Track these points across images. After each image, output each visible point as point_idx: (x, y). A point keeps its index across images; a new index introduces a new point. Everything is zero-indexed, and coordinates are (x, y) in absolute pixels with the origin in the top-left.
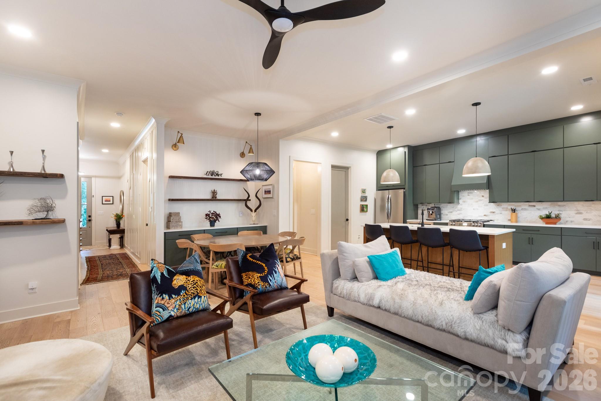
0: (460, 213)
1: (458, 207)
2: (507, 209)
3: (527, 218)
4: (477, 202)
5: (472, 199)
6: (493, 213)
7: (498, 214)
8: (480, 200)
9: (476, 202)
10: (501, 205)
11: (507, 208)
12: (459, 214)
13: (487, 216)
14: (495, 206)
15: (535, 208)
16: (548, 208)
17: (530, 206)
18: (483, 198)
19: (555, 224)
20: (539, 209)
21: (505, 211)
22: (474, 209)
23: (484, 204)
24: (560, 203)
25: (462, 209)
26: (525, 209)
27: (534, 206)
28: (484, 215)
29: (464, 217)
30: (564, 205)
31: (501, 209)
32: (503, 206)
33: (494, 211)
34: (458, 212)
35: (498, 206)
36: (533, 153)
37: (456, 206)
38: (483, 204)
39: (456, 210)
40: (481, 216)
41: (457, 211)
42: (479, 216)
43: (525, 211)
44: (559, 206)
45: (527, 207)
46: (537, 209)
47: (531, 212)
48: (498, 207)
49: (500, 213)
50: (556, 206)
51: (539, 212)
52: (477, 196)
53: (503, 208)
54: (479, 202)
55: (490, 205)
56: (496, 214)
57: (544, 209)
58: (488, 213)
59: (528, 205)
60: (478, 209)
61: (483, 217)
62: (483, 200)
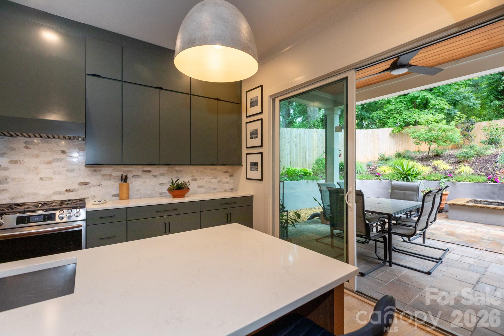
2: (108, 177)
3: (140, 189)
4: (50, 163)
5: (37, 156)
6: (86, 185)
7: (94, 186)
8: (58, 160)
9: (48, 164)
10: (101, 170)
11: (111, 175)
13: (72, 192)
14: (89, 173)
15: (149, 174)
16: (165, 174)
17: (144, 171)
19: (183, 196)
20: (155, 176)
21: (108, 180)
22: (41, 179)
23: (66, 169)
24: (178, 168)
26: (138, 176)
27: (150, 171)
28: (67, 191)
30: (181, 170)
31: (99, 177)
33: (87, 180)
35: (95, 171)
36: (157, 90)
40: (60, 193)
42: (55, 193)
43: (138, 180)
44: (176, 171)
45: (140, 173)
46: (153, 175)
47: (146, 181)
48: (94, 172)
49: (98, 184)
50: (174, 172)
51: (155, 179)
52: (50, 152)
53: (103, 176)
54: (55, 164)
55: (79, 169)
56: (90, 187)
57: (160, 175)
58: (75, 186)
59: (141, 170)
60: (52, 179)
61: (64, 194)
62: (63, 159)
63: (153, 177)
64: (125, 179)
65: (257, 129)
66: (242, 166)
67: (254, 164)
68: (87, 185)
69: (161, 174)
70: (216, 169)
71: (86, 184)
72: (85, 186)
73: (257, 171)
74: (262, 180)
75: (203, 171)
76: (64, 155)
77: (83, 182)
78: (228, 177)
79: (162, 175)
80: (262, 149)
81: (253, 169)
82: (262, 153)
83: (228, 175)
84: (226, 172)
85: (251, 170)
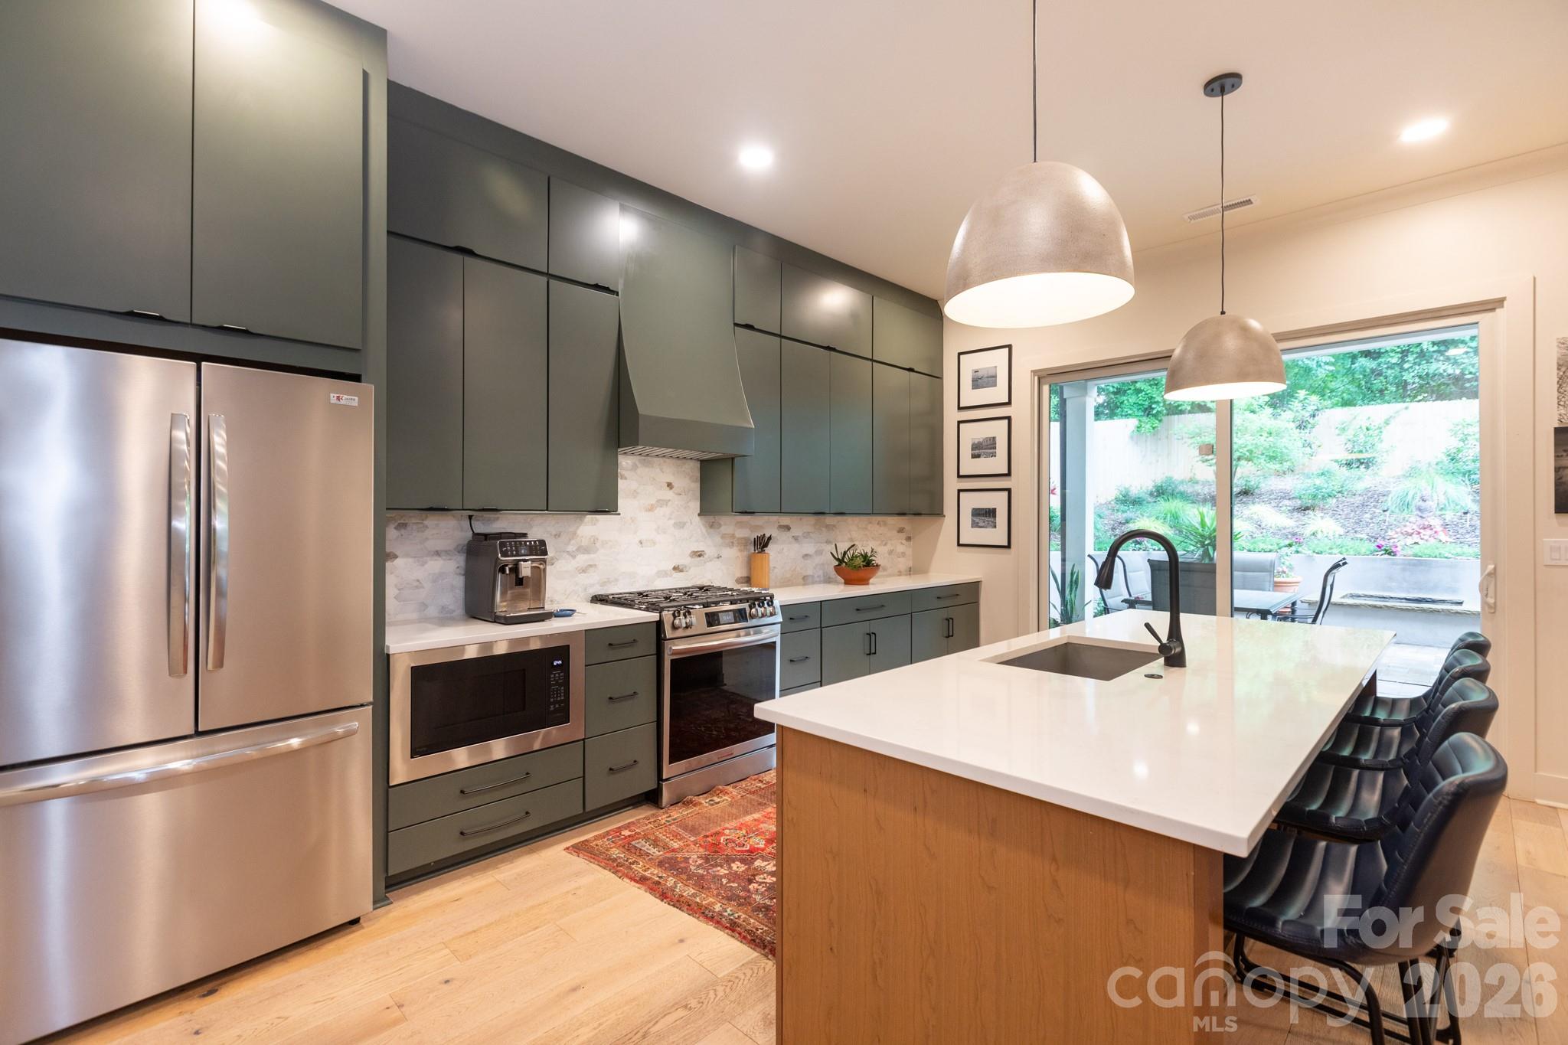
0: (591, 566)
1: (579, 532)
2: (730, 541)
4: (651, 509)
5: (635, 494)
6: (700, 556)
7: (710, 559)
8: (662, 503)
9: (650, 510)
10: (720, 523)
11: (733, 536)
12: (584, 571)
13: (681, 571)
14: (704, 531)
15: (788, 533)
16: (811, 534)
17: (780, 527)
18: (669, 494)
20: (796, 538)
21: (729, 546)
22: (641, 542)
23: (672, 522)
25: (598, 545)
27: (788, 528)
28: (676, 569)
29: (603, 584)
30: (834, 526)
31: (718, 539)
32: (724, 529)
33: (701, 547)
34: (582, 559)
35: (711, 526)
37: (572, 529)
38: (670, 519)
39: (571, 548)
40: (666, 574)
41: (574, 557)
42: (659, 574)
44: (827, 526)
45: (775, 532)
46: (793, 537)
47: (783, 549)
48: (712, 530)
49: (717, 555)
51: (796, 546)
52: (652, 484)
53: (723, 537)
54: (660, 511)
55: (691, 523)
56: (705, 563)
57: (804, 537)
58: (684, 560)
59: (777, 525)
60: (654, 543)
61: (671, 576)
62: (669, 500)
63: (793, 540)
64: (762, 543)
65: (994, 438)
66: (944, 516)
67: (985, 515)
68: (702, 558)
69: (805, 535)
70: (885, 524)
71: (700, 554)
72: (699, 559)
73: (995, 527)
74: (1009, 546)
75: (866, 529)
76: (671, 491)
77: (696, 550)
78: (904, 542)
79: (807, 535)
80: (1010, 480)
81: (981, 524)
82: (1009, 490)
83: (903, 535)
84: (901, 530)
85: (975, 525)
